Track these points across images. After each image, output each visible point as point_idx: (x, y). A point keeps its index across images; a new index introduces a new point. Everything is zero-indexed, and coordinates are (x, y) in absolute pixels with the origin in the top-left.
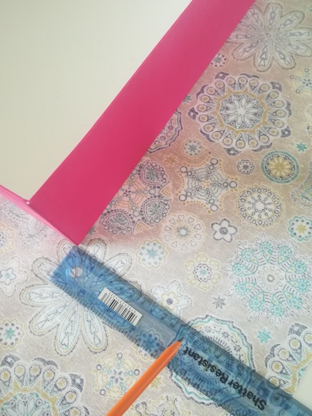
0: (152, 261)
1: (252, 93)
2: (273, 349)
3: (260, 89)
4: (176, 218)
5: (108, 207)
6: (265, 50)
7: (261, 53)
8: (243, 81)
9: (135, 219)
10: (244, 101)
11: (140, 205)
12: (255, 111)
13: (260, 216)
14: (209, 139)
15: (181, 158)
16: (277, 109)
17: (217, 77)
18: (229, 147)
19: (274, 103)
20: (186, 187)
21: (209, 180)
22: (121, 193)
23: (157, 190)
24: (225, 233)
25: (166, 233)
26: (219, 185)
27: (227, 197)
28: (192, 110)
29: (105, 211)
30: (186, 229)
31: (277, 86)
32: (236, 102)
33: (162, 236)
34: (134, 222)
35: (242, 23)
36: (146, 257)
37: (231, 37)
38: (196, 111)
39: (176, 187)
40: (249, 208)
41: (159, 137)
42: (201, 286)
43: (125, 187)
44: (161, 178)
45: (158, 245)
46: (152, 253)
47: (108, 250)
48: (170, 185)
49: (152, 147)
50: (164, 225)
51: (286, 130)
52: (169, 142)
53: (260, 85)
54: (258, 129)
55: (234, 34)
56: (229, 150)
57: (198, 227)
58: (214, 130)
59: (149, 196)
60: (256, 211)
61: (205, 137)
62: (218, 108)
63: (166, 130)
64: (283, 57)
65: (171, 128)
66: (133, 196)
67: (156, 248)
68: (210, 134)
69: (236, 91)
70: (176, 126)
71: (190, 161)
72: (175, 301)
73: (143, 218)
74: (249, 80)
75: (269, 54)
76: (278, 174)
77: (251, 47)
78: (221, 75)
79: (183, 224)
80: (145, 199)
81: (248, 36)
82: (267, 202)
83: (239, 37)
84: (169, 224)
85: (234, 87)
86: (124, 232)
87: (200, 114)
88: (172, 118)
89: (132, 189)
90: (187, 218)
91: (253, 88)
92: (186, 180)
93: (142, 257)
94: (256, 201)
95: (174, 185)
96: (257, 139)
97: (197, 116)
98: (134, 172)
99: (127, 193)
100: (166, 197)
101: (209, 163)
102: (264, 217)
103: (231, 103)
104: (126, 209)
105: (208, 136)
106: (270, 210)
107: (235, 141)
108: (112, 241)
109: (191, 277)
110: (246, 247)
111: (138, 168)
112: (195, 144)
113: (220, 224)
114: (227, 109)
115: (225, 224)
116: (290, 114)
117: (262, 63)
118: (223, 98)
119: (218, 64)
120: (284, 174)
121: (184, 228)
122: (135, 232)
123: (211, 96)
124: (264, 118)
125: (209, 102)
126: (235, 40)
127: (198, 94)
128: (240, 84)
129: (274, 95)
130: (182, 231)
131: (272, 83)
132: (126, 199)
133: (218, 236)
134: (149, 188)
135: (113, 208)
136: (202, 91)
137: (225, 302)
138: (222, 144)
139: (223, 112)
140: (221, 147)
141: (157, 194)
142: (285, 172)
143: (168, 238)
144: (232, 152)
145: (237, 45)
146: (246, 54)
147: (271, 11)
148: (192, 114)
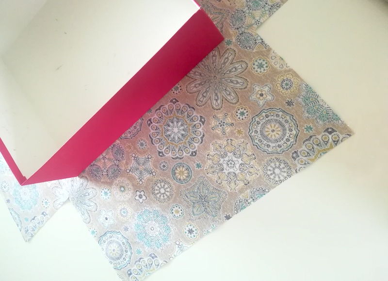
0: (105, 197)
1: (187, 120)
2: (140, 259)
3: (192, 119)
4: (122, 181)
5: (94, 162)
6: (208, 90)
7: (204, 91)
8: (185, 109)
9: (104, 173)
10: (180, 124)
11: (108, 167)
12: (183, 132)
13: (160, 196)
14: (152, 142)
15: (135, 148)
16: (196, 136)
17: (171, 101)
18: (160, 151)
19: (196, 131)
20: (132, 165)
21: (144, 167)
22: (101, 157)
23: (118, 162)
24: (141, 198)
25: (115, 186)
26: (148, 171)
27: (149, 179)
28: (150, 120)
29: (92, 164)
30: (124, 188)
31: (203, 120)
32: (175, 123)
33: (113, 187)
34: (103, 175)
35: (203, 63)
36: (103, 194)
37: (191, 72)
38: (152, 121)
39: (127, 164)
40: (156, 190)
41: (128, 131)
42: (121, 218)
43: (104, 154)
44: (121, 156)
45: (109, 191)
46: (106, 193)
47: (88, 184)
48: (124, 161)
49: (123, 136)
50: (115, 182)
51: (194, 152)
52: (132, 136)
53: (193, 116)
54: (180, 145)
55: (194, 70)
56: (160, 152)
57: (130, 189)
58: (157, 137)
59: (113, 164)
60: (160, 192)
61: (150, 140)
62: (164, 124)
63: (132, 128)
64: (216, 98)
65: (135, 127)
66: (106, 160)
67: (108, 192)
68: (154, 139)
69: (178, 115)
70: (138, 127)
71: (138, 151)
72: (108, 219)
73: (107, 174)
74: (189, 109)
75: (208, 94)
76: (179, 177)
77: (200, 84)
78: (174, 101)
79: (124, 185)
80: (111, 164)
81: (202, 75)
82: (167, 190)
83: (197, 73)
84: (117, 182)
85: (178, 112)
86: (97, 178)
87: (154, 124)
88: (138, 121)
89: (107, 157)
90: (126, 182)
91: (189, 116)
92: (133, 161)
93: (102, 194)
94: (162, 187)
95: (126, 162)
96: (177, 151)
97: (151, 125)
98: (110, 147)
99: (104, 158)
100: (120, 167)
101: (147, 156)
102: (162, 197)
103: (172, 122)
104: (101, 167)
105: (152, 140)
106: (166, 195)
107: (165, 148)
108: (91, 180)
109: (119, 212)
110: (148, 209)
111: (112, 146)
112: (144, 143)
113: (140, 192)
114: (169, 126)
115: (142, 193)
116: (201, 142)
117: (202, 99)
118: (170, 117)
119: (175, 92)
120: (182, 178)
121: (123, 187)
122: (102, 181)
123: (163, 114)
124: (186, 140)
125: (160, 117)
126: (192, 75)
127: (157, 110)
128: (182, 111)
129: (198, 126)
130: (122, 188)
131: (201, 116)
132: (103, 161)
133: (137, 198)
134: (114, 159)
135: (96, 164)
136: (159, 109)
137: (129, 230)
138: (157, 147)
139: (165, 127)
140: (156, 149)
141: (117, 164)
142: (183, 177)
143: (115, 189)
144: (161, 154)
145: (193, 80)
146: (195, 89)
147: (226, 56)
148: (149, 122)
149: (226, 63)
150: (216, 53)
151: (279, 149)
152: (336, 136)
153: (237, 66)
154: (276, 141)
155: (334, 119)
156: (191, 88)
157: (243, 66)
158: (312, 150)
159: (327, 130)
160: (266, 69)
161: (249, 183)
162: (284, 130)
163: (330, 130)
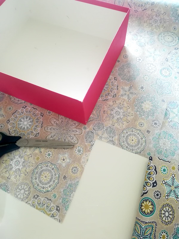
1: (34, 126)
3: (35, 129)
6: (55, 129)
8: (40, 122)
10: (30, 123)
12: (26, 128)
15: (6, 106)
16: (26, 136)
17: (41, 113)
18: (10, 120)
19: (29, 134)
28: (26, 107)
31: (37, 135)
32: (30, 121)
35: (69, 120)
41: (15, 98)
49: (11, 96)
52: (13, 101)
53: (37, 128)
54: (18, 130)
55: (63, 117)
58: (17, 115)
62: (27, 115)
63: (17, 99)
64: (52, 136)
65: (18, 101)
71: (5, 108)
74: (40, 124)
75: (53, 131)
77: (57, 124)
81: (62, 122)
83: (62, 119)
85: (36, 119)
87: (25, 109)
88: (23, 100)
91: (36, 126)
96: (13, 130)
97: (23, 109)
101: (4, 114)
103: (29, 119)
105: (15, 113)
107: (13, 122)
111: (3, 93)
112: (11, 109)
114: (27, 118)
117: (49, 129)
118: (32, 116)
119: (47, 113)
123: (32, 112)
125: (30, 111)
126: (60, 117)
127: (33, 108)
128: (38, 121)
129: (33, 134)
131: (39, 133)
138: (11, 118)
139: (25, 117)
144: (8, 121)
145: (57, 119)
146: (53, 122)
147: (78, 130)
148: (24, 107)
149: (74, 132)
150: (77, 124)
151: (36, 186)
152: (56, 214)
153: (74, 138)
154: (41, 182)
155: (65, 207)
156: (53, 120)
157: (76, 141)
158: (43, 205)
159: (58, 207)
160: (79, 154)
161: (9, 179)
162: (49, 183)
163: (58, 208)
